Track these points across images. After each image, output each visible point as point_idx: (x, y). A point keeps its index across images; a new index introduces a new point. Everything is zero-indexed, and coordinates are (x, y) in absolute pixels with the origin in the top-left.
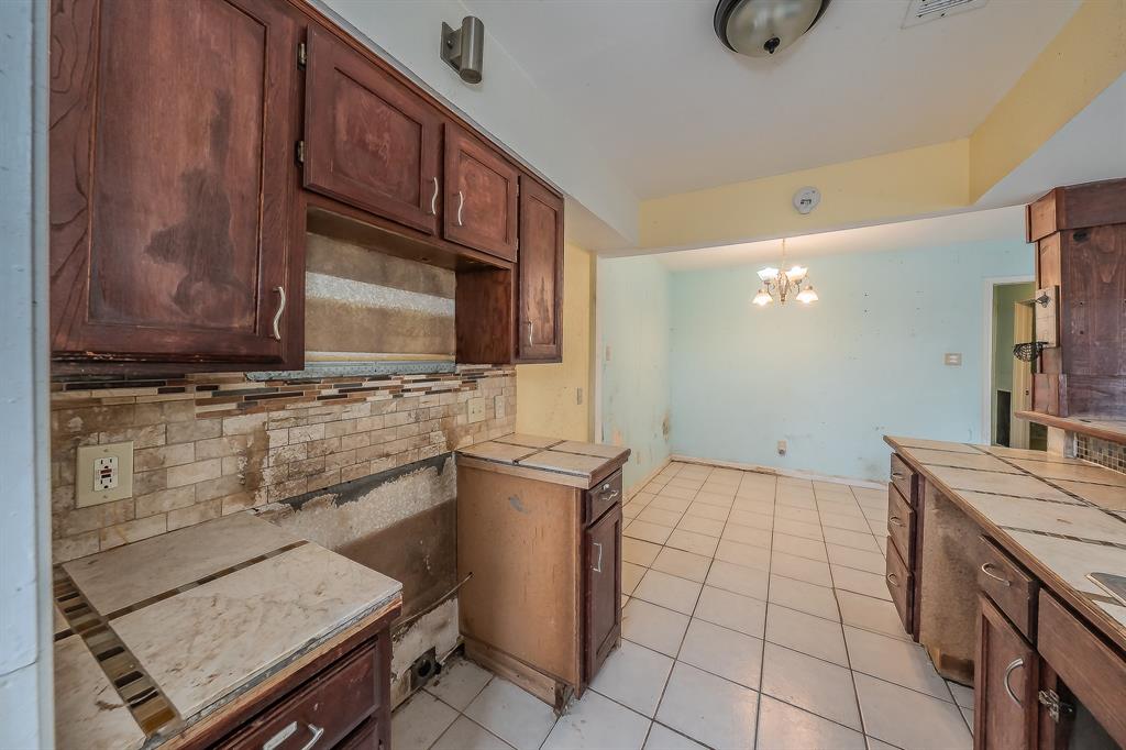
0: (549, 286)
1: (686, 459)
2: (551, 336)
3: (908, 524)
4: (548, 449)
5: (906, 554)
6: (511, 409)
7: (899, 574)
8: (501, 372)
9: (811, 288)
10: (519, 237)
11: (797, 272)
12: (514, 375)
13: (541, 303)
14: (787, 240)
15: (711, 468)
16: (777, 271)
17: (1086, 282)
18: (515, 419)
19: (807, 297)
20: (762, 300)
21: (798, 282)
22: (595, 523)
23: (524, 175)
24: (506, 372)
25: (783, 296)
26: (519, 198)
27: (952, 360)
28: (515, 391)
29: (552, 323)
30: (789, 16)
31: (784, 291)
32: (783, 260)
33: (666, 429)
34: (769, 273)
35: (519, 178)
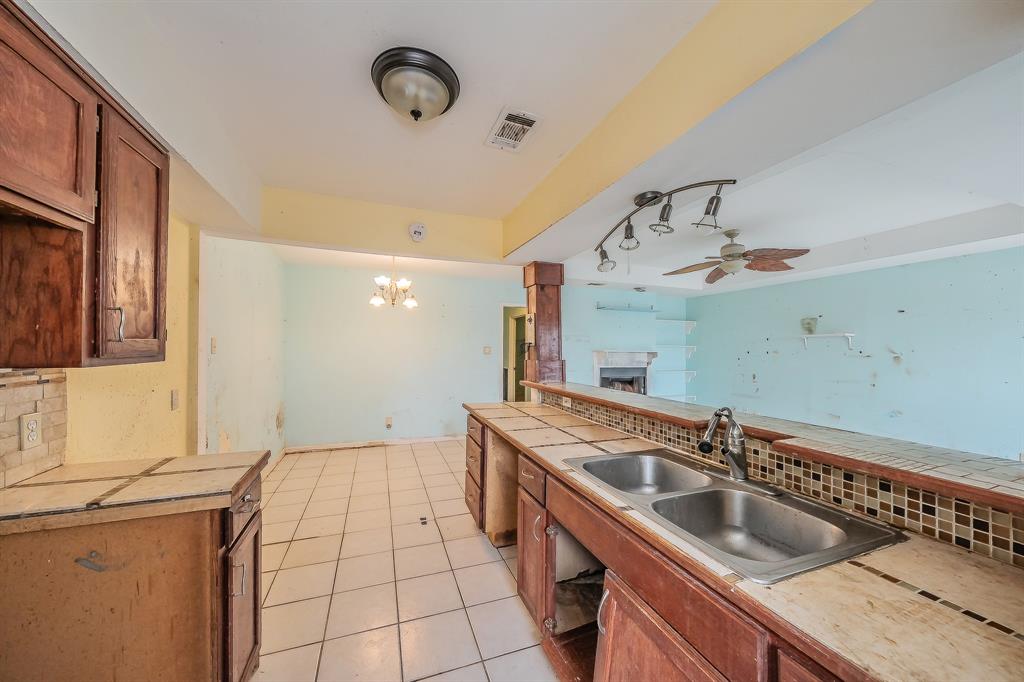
0: (147, 262)
1: (302, 449)
2: (150, 327)
3: (479, 458)
4: (148, 473)
5: (479, 481)
6: (57, 431)
7: (474, 493)
8: (35, 378)
9: (413, 297)
10: (98, 188)
11: (404, 283)
12: (62, 380)
13: (134, 284)
14: (396, 258)
15: (328, 453)
16: (389, 279)
17: (544, 312)
18: (64, 444)
19: (410, 303)
20: (377, 301)
21: (405, 291)
22: (236, 541)
23: (106, 106)
24: (44, 378)
25: (393, 300)
26: (99, 134)
27: (487, 351)
28: (64, 403)
29: (150, 310)
30: (429, 100)
31: (394, 297)
32: (395, 272)
33: (280, 423)
34: (383, 280)
35: (100, 108)
